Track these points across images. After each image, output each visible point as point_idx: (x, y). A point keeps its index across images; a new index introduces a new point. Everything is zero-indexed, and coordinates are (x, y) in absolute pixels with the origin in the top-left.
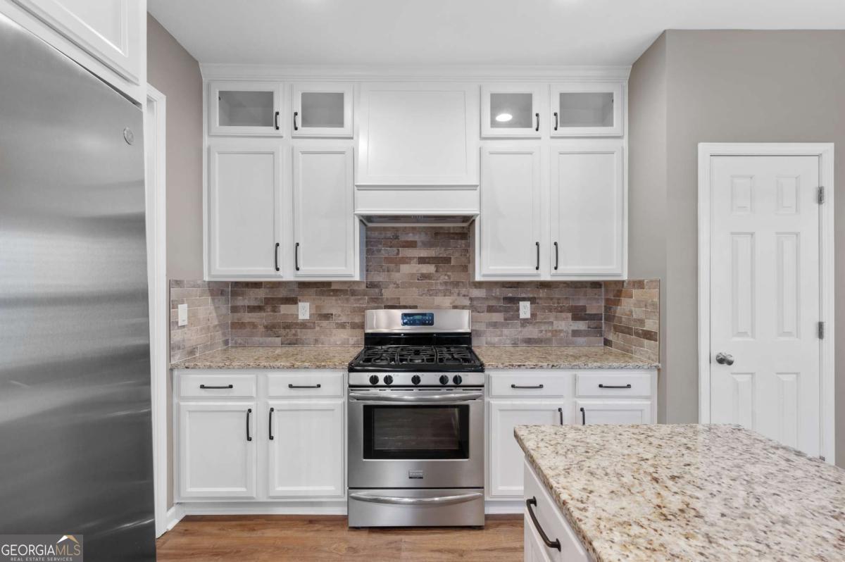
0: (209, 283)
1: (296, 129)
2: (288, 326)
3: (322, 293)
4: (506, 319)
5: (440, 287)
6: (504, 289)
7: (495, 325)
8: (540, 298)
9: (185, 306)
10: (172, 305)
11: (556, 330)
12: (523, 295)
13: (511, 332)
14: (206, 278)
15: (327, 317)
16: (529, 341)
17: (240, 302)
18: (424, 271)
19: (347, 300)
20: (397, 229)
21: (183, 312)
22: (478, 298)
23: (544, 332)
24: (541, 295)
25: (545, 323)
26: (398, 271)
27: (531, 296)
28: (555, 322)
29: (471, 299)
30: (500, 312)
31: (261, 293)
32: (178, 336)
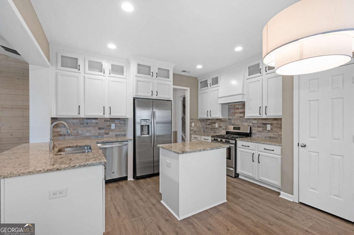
0: (199, 119)
1: (211, 86)
2: (214, 129)
3: (220, 121)
4: (263, 130)
5: (244, 120)
6: (262, 121)
7: (259, 131)
8: (274, 124)
9: (194, 123)
10: (191, 123)
11: (280, 135)
12: (268, 123)
13: (265, 134)
14: (199, 118)
15: (221, 127)
16: (270, 137)
17: (207, 123)
18: (241, 116)
19: (224, 123)
20: (234, 105)
21: (193, 124)
22: (254, 123)
23: (275, 135)
24: (274, 123)
25: (276, 132)
26: (235, 116)
27: (271, 123)
28: (279, 132)
29: (253, 124)
30: (261, 127)
31: (210, 121)
32: (192, 128)
